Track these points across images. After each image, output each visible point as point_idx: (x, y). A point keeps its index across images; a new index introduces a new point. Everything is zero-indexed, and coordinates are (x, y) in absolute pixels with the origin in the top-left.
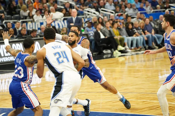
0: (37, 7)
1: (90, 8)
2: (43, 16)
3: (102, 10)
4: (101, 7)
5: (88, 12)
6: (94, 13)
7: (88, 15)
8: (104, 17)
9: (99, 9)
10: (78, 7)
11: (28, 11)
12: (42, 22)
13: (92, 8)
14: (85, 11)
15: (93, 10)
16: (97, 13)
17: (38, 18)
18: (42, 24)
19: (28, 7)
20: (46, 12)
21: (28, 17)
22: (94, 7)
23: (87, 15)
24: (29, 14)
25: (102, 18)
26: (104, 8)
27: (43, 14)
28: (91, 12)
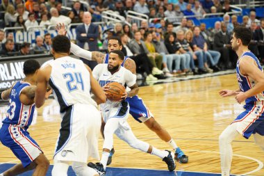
0: (30, 9)
1: (111, 11)
2: (39, 22)
3: (130, 14)
4: (128, 9)
5: (109, 16)
6: (117, 18)
7: (109, 20)
8: (132, 24)
9: (125, 11)
10: (93, 9)
11: (17, 15)
12: (37, 30)
13: (114, 10)
14: (104, 14)
15: (116, 14)
16: (122, 18)
17: (31, 25)
18: (37, 34)
19: (16, 8)
20: (45, 16)
21: (17, 24)
22: (117, 9)
23: (106, 21)
24: (18, 18)
25: (130, 25)
26: (133, 10)
27: (39, 19)
28: (113, 17)
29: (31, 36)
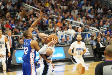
0: (59, 26)
1: (93, 27)
2: (63, 31)
3: (102, 29)
4: (101, 27)
5: (92, 29)
6: (96, 30)
7: (92, 31)
9: (99, 28)
10: (86, 26)
14: (90, 29)
16: (98, 30)
18: (62, 36)
19: (53, 26)
22: (96, 27)
25: (101, 33)
26: (103, 27)
27: (63, 30)
28: (94, 30)
29: (60, 37)
